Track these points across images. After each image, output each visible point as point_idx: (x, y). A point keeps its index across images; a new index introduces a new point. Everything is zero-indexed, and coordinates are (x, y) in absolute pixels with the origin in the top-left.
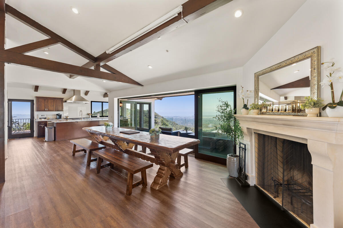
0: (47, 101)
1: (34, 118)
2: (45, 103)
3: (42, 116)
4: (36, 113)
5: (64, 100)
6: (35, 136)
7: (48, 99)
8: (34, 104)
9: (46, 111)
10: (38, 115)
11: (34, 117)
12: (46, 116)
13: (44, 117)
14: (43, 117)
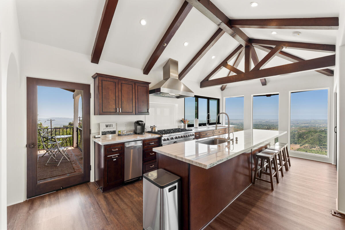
0: (120, 86)
1: (90, 133)
2: (117, 94)
3: (107, 126)
4: (95, 120)
5: (151, 87)
6: (92, 180)
7: (123, 82)
8: (90, 94)
9: (119, 114)
10: (99, 125)
11: (90, 130)
12: (115, 127)
13: (111, 129)
14: (109, 130)
